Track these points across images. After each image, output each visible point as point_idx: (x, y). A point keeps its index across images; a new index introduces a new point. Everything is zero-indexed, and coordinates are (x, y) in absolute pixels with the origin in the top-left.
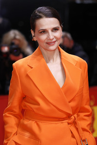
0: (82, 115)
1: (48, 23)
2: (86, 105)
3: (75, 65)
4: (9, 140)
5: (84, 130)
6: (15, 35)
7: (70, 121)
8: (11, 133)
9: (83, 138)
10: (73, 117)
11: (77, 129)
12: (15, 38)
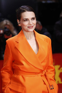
6: (7, 22)
9: (51, 84)
11: (47, 79)
12: (6, 24)
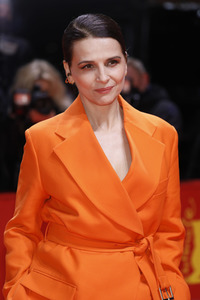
0: (164, 236)
1: (98, 48)
2: (172, 216)
3: (151, 134)
4: (13, 284)
5: (166, 267)
6: (42, 71)
7: (138, 250)
8: (18, 269)
9: (164, 285)
10: (144, 241)
11: (152, 266)
